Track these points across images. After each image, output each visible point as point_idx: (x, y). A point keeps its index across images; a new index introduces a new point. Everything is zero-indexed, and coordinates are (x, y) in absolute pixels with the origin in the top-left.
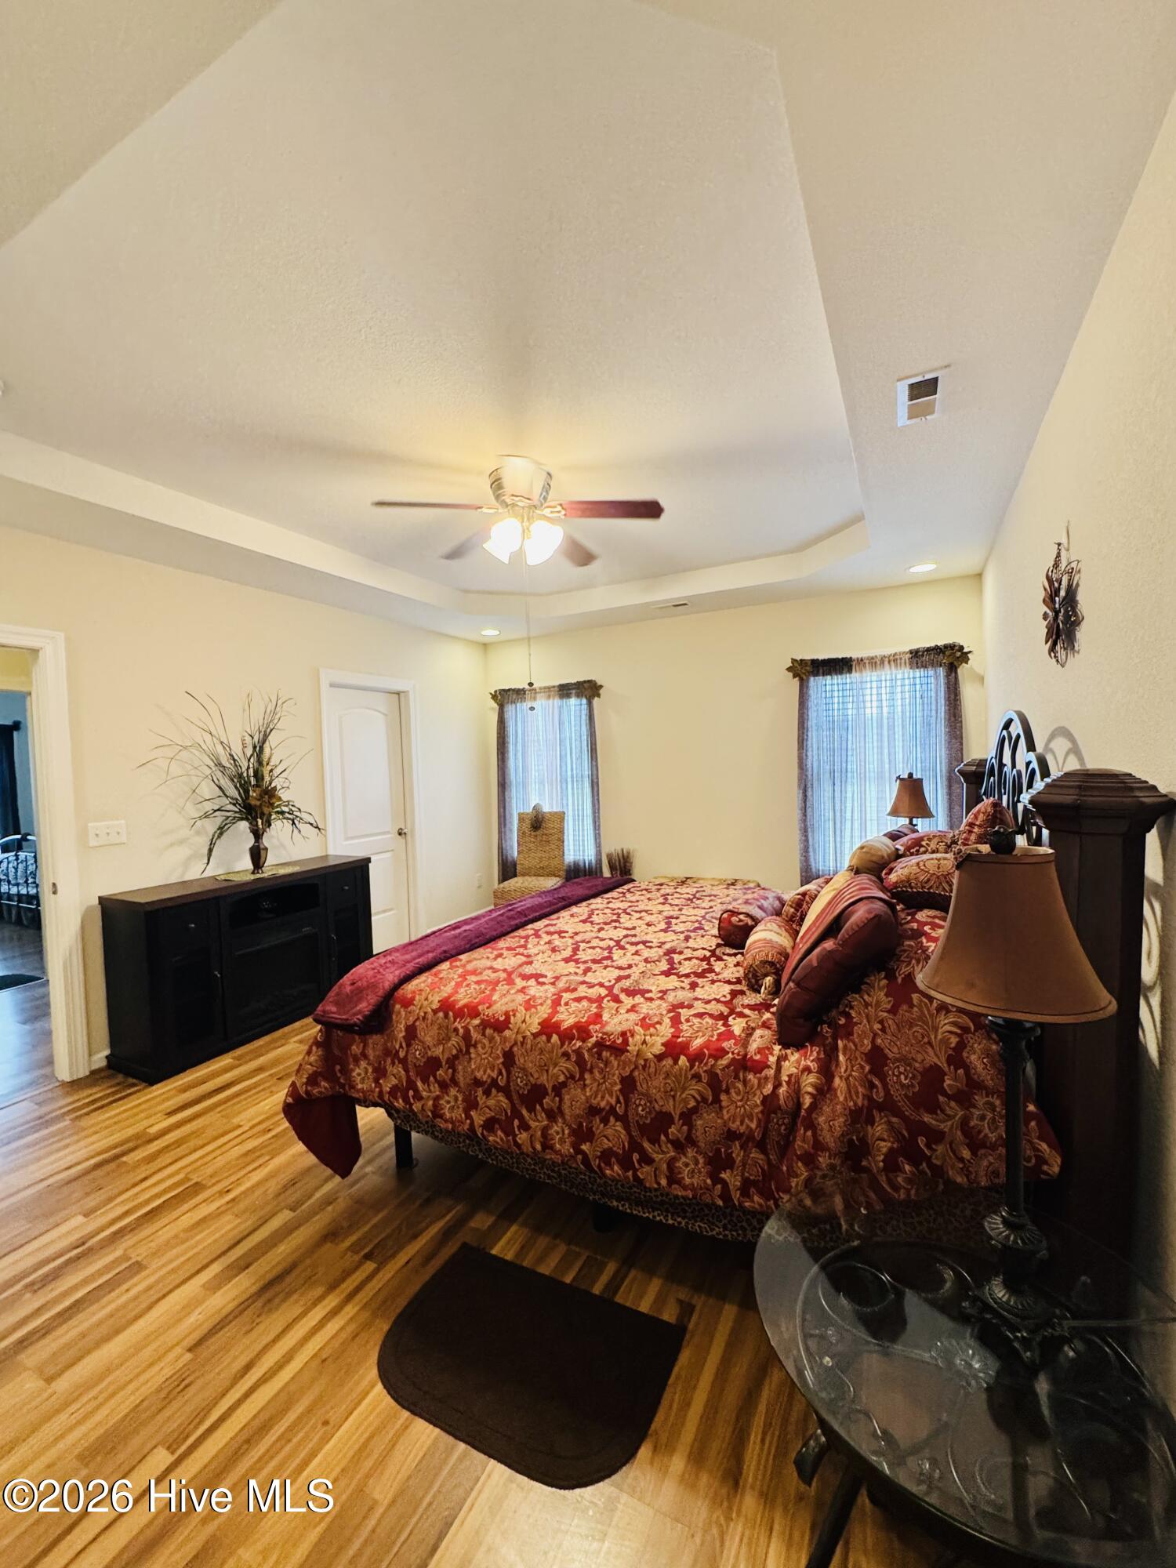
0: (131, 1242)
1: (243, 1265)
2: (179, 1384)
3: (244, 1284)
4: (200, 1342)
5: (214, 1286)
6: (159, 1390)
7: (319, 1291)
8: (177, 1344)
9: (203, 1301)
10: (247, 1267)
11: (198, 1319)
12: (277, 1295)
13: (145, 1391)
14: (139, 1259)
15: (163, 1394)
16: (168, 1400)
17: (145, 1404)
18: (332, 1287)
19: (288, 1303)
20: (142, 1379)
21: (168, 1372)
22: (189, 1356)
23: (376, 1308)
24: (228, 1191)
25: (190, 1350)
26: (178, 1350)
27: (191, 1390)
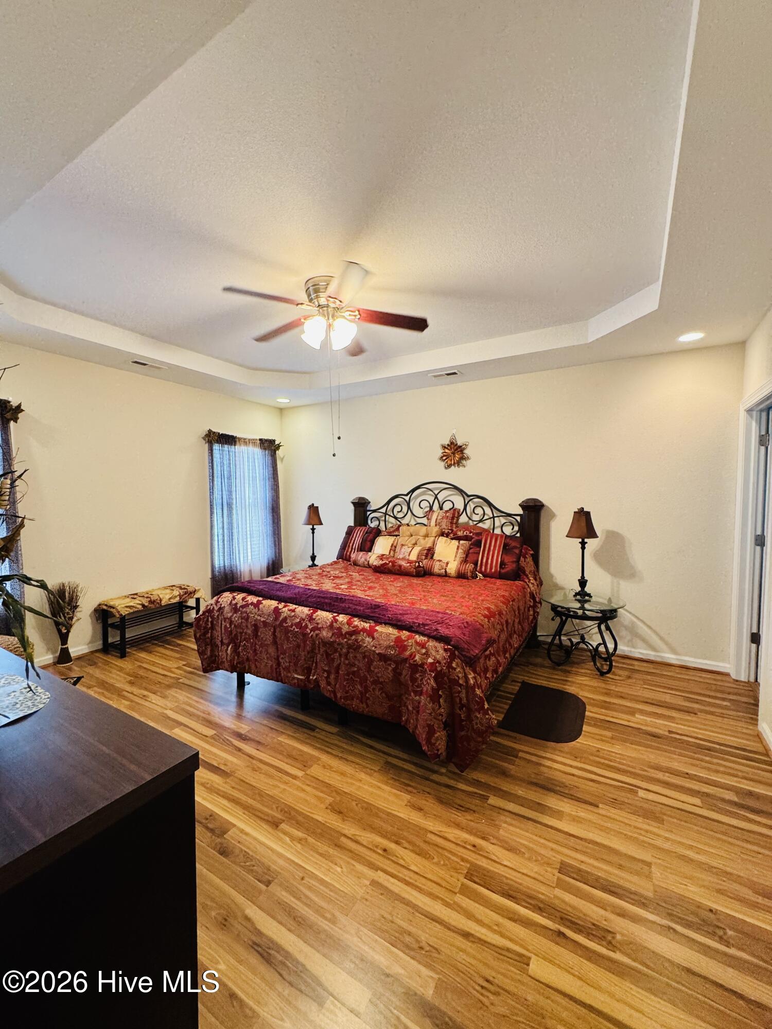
0: (543, 889)
1: (540, 808)
2: (615, 803)
3: (552, 801)
4: (591, 804)
5: (558, 814)
6: (621, 809)
7: (542, 769)
8: (599, 814)
9: (570, 815)
10: (539, 804)
11: (582, 812)
12: (553, 784)
13: (624, 814)
14: (556, 872)
15: (622, 806)
16: (623, 803)
17: (629, 811)
18: (540, 765)
19: (556, 778)
20: (621, 819)
21: (613, 810)
22: (601, 806)
23: (544, 748)
24: (474, 846)
25: (598, 807)
26: (601, 811)
27: (615, 797)
